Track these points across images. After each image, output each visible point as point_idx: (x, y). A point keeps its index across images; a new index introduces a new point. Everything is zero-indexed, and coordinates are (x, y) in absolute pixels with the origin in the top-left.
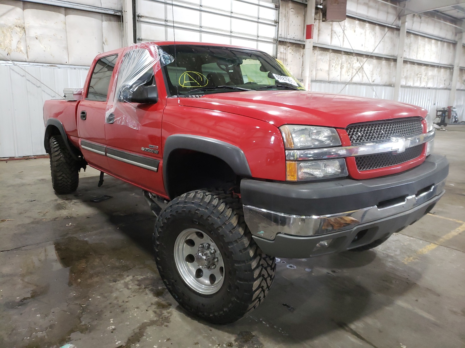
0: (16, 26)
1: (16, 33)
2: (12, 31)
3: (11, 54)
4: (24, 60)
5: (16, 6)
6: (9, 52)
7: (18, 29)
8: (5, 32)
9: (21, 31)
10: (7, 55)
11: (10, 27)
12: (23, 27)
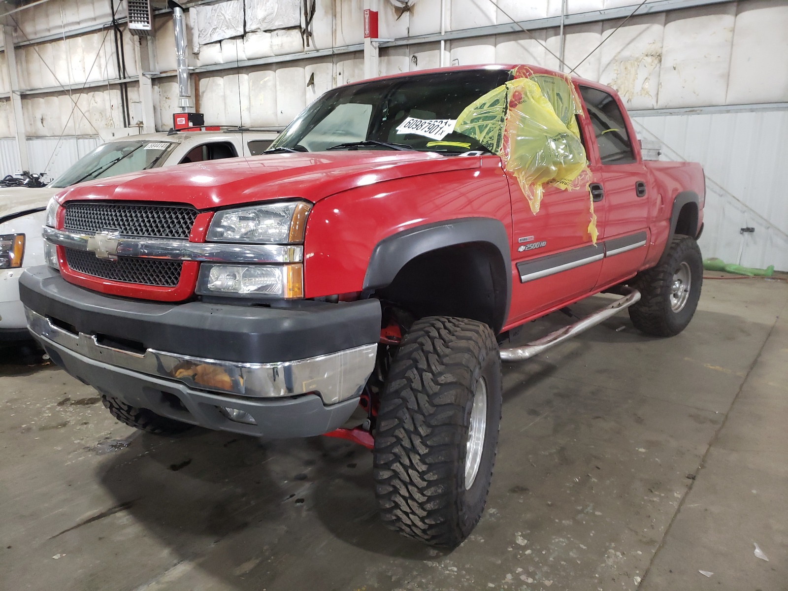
0: (647, 55)
1: (645, 66)
2: (638, 64)
3: (632, 100)
4: (650, 106)
5: (653, 23)
6: (631, 98)
7: (649, 59)
8: (629, 68)
9: (653, 62)
10: (628, 102)
11: (637, 59)
12: (658, 54)
